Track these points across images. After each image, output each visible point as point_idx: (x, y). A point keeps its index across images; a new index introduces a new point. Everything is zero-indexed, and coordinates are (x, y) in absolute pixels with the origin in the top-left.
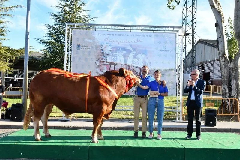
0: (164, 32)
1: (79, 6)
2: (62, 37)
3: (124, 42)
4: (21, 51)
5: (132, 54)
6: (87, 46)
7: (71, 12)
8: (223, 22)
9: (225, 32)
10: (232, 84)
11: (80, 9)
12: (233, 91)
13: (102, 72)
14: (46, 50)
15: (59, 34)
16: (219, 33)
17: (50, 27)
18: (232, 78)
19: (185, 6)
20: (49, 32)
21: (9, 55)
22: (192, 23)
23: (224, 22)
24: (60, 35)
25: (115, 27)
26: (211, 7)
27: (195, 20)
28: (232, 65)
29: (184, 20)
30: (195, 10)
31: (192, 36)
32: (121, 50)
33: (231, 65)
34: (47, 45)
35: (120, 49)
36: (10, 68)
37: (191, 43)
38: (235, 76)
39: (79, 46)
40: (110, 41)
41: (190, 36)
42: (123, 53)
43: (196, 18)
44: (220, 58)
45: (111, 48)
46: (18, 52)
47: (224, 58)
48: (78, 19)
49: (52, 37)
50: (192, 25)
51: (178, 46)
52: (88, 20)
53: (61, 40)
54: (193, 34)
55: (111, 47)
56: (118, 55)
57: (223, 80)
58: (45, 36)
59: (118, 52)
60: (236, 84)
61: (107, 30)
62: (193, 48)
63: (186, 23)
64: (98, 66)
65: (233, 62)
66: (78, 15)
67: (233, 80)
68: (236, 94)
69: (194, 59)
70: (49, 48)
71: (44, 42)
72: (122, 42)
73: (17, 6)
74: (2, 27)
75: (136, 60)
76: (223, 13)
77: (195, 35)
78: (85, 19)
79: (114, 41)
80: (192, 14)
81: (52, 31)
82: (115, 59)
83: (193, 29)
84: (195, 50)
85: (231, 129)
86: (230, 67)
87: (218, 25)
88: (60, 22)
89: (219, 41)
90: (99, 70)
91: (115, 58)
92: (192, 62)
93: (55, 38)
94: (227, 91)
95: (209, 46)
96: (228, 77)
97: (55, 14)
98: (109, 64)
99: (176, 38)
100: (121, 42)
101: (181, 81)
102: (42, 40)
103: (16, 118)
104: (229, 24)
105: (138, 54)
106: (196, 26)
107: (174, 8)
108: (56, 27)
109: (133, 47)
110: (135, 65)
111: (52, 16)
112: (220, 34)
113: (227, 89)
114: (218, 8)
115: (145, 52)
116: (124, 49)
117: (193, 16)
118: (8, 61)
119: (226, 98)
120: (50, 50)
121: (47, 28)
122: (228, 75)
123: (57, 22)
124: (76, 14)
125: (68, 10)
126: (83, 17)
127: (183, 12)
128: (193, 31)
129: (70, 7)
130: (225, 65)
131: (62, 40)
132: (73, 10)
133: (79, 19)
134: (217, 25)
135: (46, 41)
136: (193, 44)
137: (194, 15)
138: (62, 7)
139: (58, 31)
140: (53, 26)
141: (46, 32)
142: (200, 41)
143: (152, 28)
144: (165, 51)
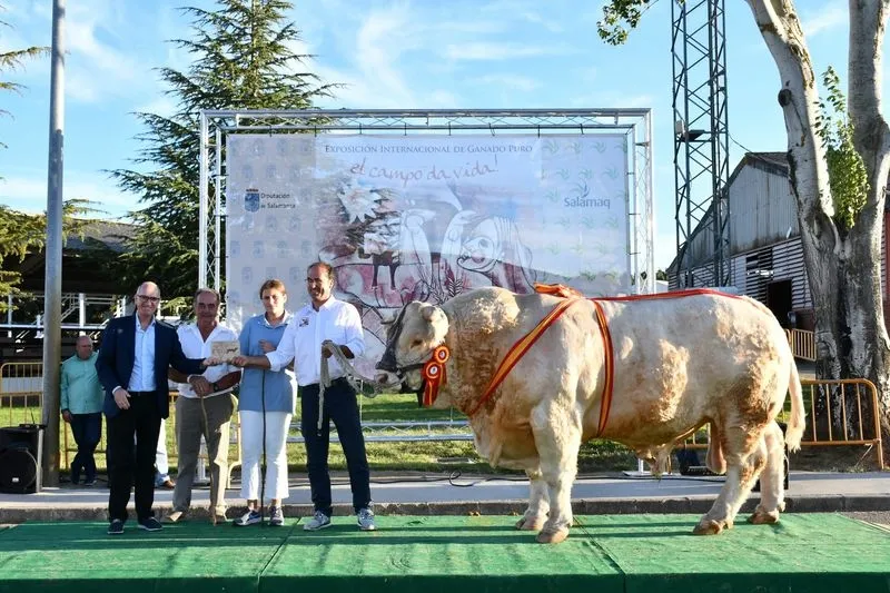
0: (579, 130)
1: (271, 39)
3: (425, 175)
5: (461, 222)
6: (284, 196)
7: (241, 65)
8: (808, 87)
9: (817, 125)
10: (850, 322)
11: (275, 50)
12: (855, 352)
13: (345, 292)
14: (148, 212)
16: (797, 130)
17: (160, 125)
18: (851, 299)
19: (681, 27)
20: (160, 144)
21: (3, 237)
22: (712, 88)
23: (811, 86)
25: (390, 121)
26: (762, 31)
27: (721, 78)
28: (848, 249)
29: (678, 80)
31: (713, 141)
32: (417, 206)
33: (845, 251)
34: (153, 192)
35: (413, 203)
37: (711, 169)
38: (860, 291)
39: (253, 198)
40: (371, 175)
41: (704, 141)
43: (724, 72)
44: (804, 224)
45: (377, 202)
46: (37, 225)
47: (815, 225)
48: (268, 92)
49: (171, 162)
50: (711, 98)
51: (635, 185)
52: (305, 95)
54: (715, 131)
55: (378, 197)
56: (403, 227)
57: (817, 309)
58: (143, 157)
59: (405, 214)
60: (866, 323)
61: (358, 131)
62: (717, 186)
63: (686, 90)
65: (853, 238)
66: (270, 77)
67: (855, 308)
68: (866, 362)
69: (723, 229)
70: (160, 204)
71: (140, 184)
72: (418, 175)
75: (475, 244)
76: (807, 51)
77: (722, 137)
78: (294, 91)
79: (388, 173)
80: (710, 54)
81: (170, 141)
82: (392, 243)
83: (716, 115)
85: (843, 499)
86: (842, 257)
87: (790, 99)
88: (201, 102)
89: (796, 159)
91: (394, 239)
92: (717, 241)
93: (183, 168)
94: (834, 352)
95: (782, 176)
96: (835, 298)
97: (180, 75)
98: (370, 261)
99: (626, 151)
100: (414, 175)
102: (131, 175)
103: (16, 480)
104: (830, 93)
105: (480, 222)
106: (725, 103)
107: (621, 37)
108: (183, 123)
109: (459, 195)
111: (169, 82)
112: (800, 134)
113: (834, 343)
114: (790, 31)
115: (507, 212)
116: (428, 203)
117: (714, 64)
119: (832, 378)
120: (163, 214)
121: (148, 128)
122: (836, 291)
123: (190, 104)
124: (261, 71)
125: (230, 57)
126: (287, 82)
127: (673, 50)
128: (716, 121)
129: (236, 48)
130: (820, 251)
132: (249, 57)
133: (272, 91)
134: (785, 98)
135: (146, 179)
136: (717, 173)
137: (717, 61)
138: (207, 44)
139: (190, 139)
140: (173, 120)
141: (148, 144)
142: (752, 159)
143: (534, 121)
144: (585, 204)
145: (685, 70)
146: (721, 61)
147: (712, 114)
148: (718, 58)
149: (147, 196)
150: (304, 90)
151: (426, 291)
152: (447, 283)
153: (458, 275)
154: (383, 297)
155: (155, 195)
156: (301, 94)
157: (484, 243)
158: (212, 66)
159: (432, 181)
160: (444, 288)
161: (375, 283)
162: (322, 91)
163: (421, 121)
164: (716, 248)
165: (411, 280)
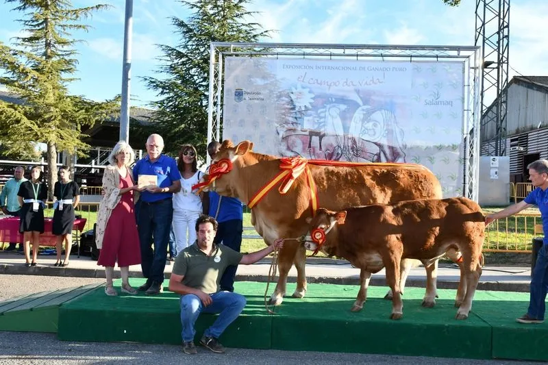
0: (435, 59)
1: (235, 2)
2: (197, 74)
3: (341, 84)
4: (107, 106)
5: (362, 112)
6: (258, 93)
7: (217, 18)
11: (237, 9)
13: (292, 151)
14: (162, 103)
15: (192, 68)
17: (170, 52)
20: (170, 63)
21: (81, 115)
22: (499, 36)
24: (194, 69)
25: (321, 51)
27: (506, 30)
29: (479, 31)
30: (506, 7)
31: (498, 68)
32: (335, 102)
34: (165, 91)
35: (334, 100)
36: (85, 144)
37: (496, 85)
39: (239, 94)
40: (309, 83)
41: (494, 68)
42: (339, 109)
43: (508, 26)
45: (313, 98)
46: (101, 108)
48: (232, 33)
49: (176, 73)
50: (498, 42)
51: (469, 92)
52: (255, 36)
53: (195, 81)
54: (500, 62)
55: (313, 96)
56: (327, 113)
58: (161, 70)
59: (328, 106)
61: (302, 57)
62: (499, 95)
63: (484, 37)
64: (283, 138)
66: (234, 25)
69: (502, 121)
70: (169, 98)
71: (157, 86)
72: (337, 84)
73: (98, 7)
74: (67, 53)
75: (370, 125)
77: (505, 66)
78: (249, 33)
79: (319, 82)
80: (499, 15)
81: (176, 61)
82: (320, 123)
83: (501, 52)
84: (504, 102)
88: (194, 39)
90: (285, 148)
91: (322, 120)
92: (498, 129)
93: (182, 77)
95: (537, 90)
97: (182, 22)
98: (307, 133)
99: (464, 72)
100: (335, 84)
101: (474, 173)
102: (152, 80)
105: (373, 112)
106: (508, 45)
107: (457, 2)
108: (184, 51)
109: (361, 96)
110: (366, 137)
111: (176, 26)
115: (390, 107)
116: (342, 100)
117: (502, 21)
118: (79, 128)
120: (171, 103)
121: (164, 53)
123: (187, 39)
124: (229, 21)
125: (211, 12)
126: (244, 28)
127: (476, 12)
128: (501, 56)
129: (215, 7)
131: (197, 82)
132: (222, 13)
133: (235, 33)
135: (161, 83)
136: (500, 88)
137: (503, 19)
138: (199, 5)
139: (187, 60)
140: (177, 49)
141: (163, 62)
142: (517, 80)
143: (408, 52)
144: (437, 104)
145: (484, 24)
146: (506, 19)
147: (499, 52)
148: (504, 17)
149: (162, 93)
150: (254, 33)
151: (340, 152)
152: (352, 148)
153: (359, 144)
154: (314, 154)
155: (166, 93)
156: (252, 35)
157: (375, 125)
158: (200, 17)
159: (346, 88)
160: (351, 151)
161: (310, 146)
162: (264, 34)
163: (341, 51)
164: (497, 132)
165: (331, 145)
